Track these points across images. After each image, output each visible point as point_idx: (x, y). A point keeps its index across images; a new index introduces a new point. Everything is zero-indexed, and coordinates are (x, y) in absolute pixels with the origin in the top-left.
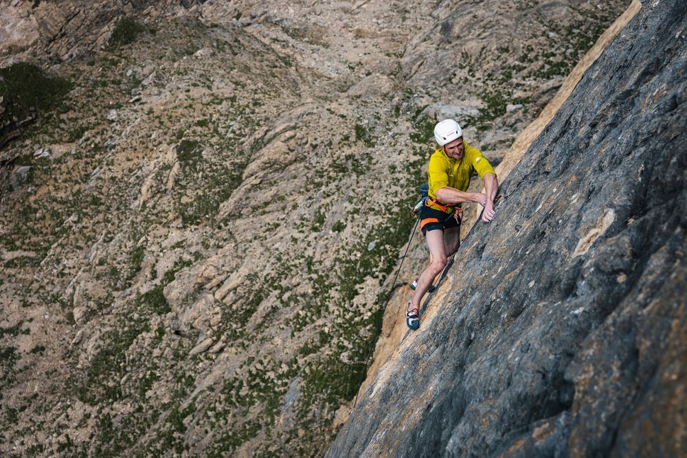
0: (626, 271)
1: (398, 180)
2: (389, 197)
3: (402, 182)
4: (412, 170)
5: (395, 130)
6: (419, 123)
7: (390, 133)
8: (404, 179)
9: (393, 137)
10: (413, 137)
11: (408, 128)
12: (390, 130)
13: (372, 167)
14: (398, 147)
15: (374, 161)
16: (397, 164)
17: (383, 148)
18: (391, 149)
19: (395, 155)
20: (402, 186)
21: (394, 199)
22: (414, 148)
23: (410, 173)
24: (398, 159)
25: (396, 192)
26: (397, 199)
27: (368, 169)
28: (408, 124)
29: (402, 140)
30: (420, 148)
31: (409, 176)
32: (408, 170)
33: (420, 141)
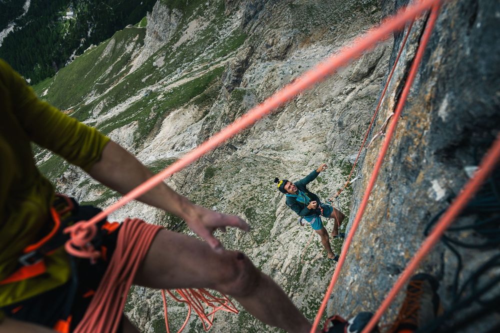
1: (343, 194)
2: (342, 203)
3: (345, 195)
4: (348, 188)
5: (334, 173)
6: (343, 167)
7: (332, 176)
8: (346, 193)
9: (334, 177)
10: (342, 174)
11: (339, 171)
12: (331, 174)
13: (330, 193)
14: (338, 180)
15: (329, 190)
16: (340, 188)
17: (331, 183)
18: (335, 182)
19: (338, 184)
20: (346, 197)
21: (344, 203)
22: (345, 178)
23: (347, 190)
24: (339, 186)
25: (344, 200)
26: (346, 203)
27: (328, 194)
28: (339, 169)
29: (338, 176)
30: (348, 177)
31: (347, 191)
32: (346, 188)
33: (346, 174)
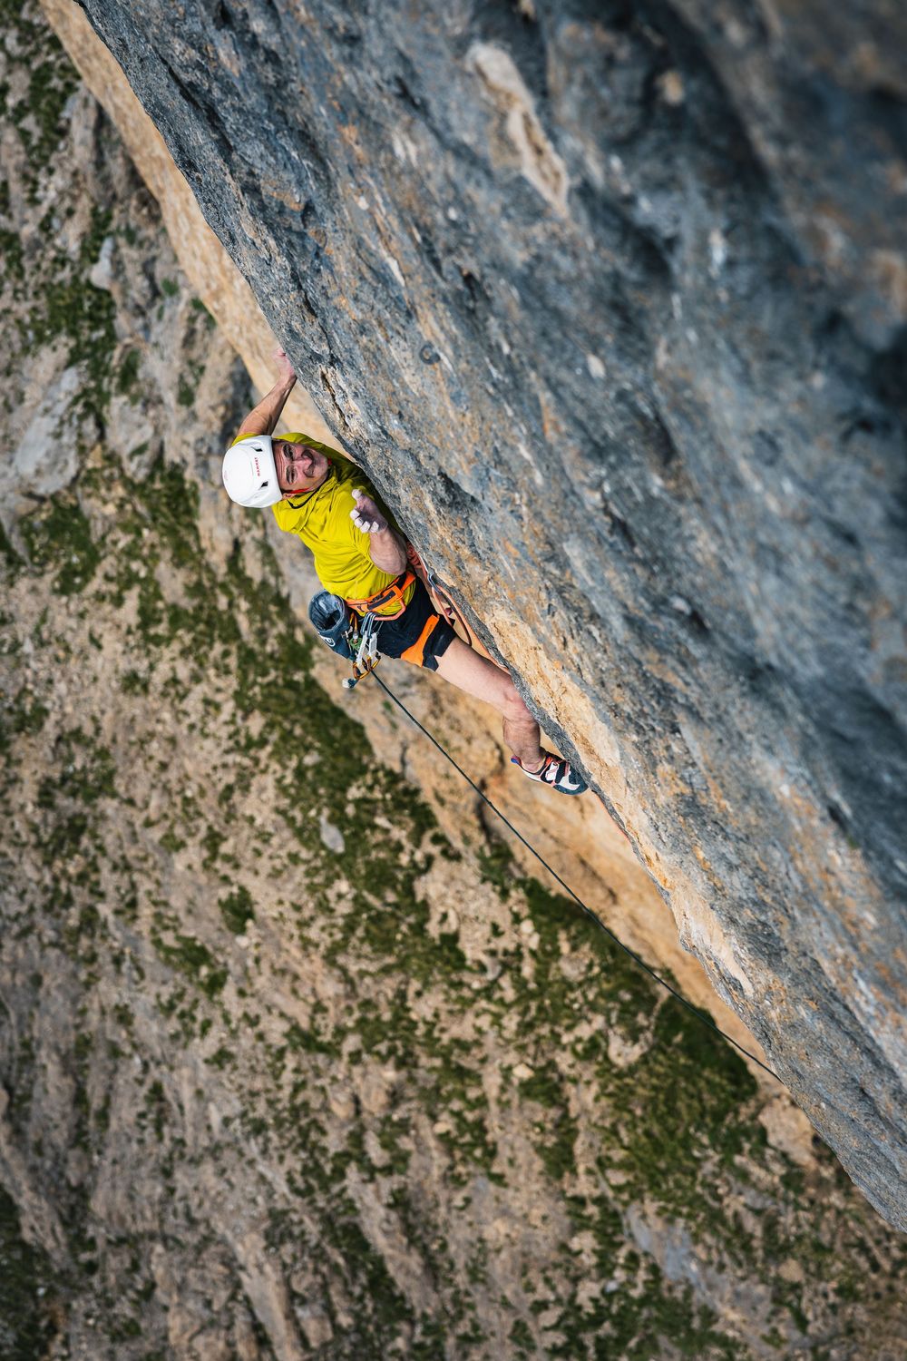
0: (658, 65)
